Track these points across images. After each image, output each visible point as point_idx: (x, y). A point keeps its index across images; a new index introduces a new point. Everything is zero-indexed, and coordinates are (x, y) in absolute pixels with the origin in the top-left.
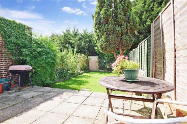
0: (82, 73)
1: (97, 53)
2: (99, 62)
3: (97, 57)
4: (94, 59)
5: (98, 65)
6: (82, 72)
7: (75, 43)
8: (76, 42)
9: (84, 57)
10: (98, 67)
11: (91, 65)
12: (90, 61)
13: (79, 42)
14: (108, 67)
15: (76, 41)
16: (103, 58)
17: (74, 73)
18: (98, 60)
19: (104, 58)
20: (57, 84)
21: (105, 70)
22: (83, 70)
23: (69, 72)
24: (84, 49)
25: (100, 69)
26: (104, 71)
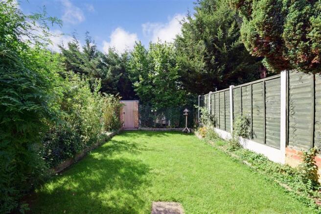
0: (111, 136)
1: (138, 94)
2: (141, 112)
3: (138, 101)
4: (131, 107)
5: (139, 117)
6: (110, 133)
7: (91, 72)
8: (93, 71)
9: (112, 101)
10: (139, 123)
11: (124, 118)
12: (124, 110)
13: (99, 70)
14: (157, 121)
15: (92, 68)
16: (148, 104)
17: (95, 140)
18: (139, 108)
19: (150, 105)
20: (51, 187)
21: (153, 127)
22: (111, 130)
23: (83, 138)
24: (110, 86)
25: (142, 125)
26: (151, 129)
